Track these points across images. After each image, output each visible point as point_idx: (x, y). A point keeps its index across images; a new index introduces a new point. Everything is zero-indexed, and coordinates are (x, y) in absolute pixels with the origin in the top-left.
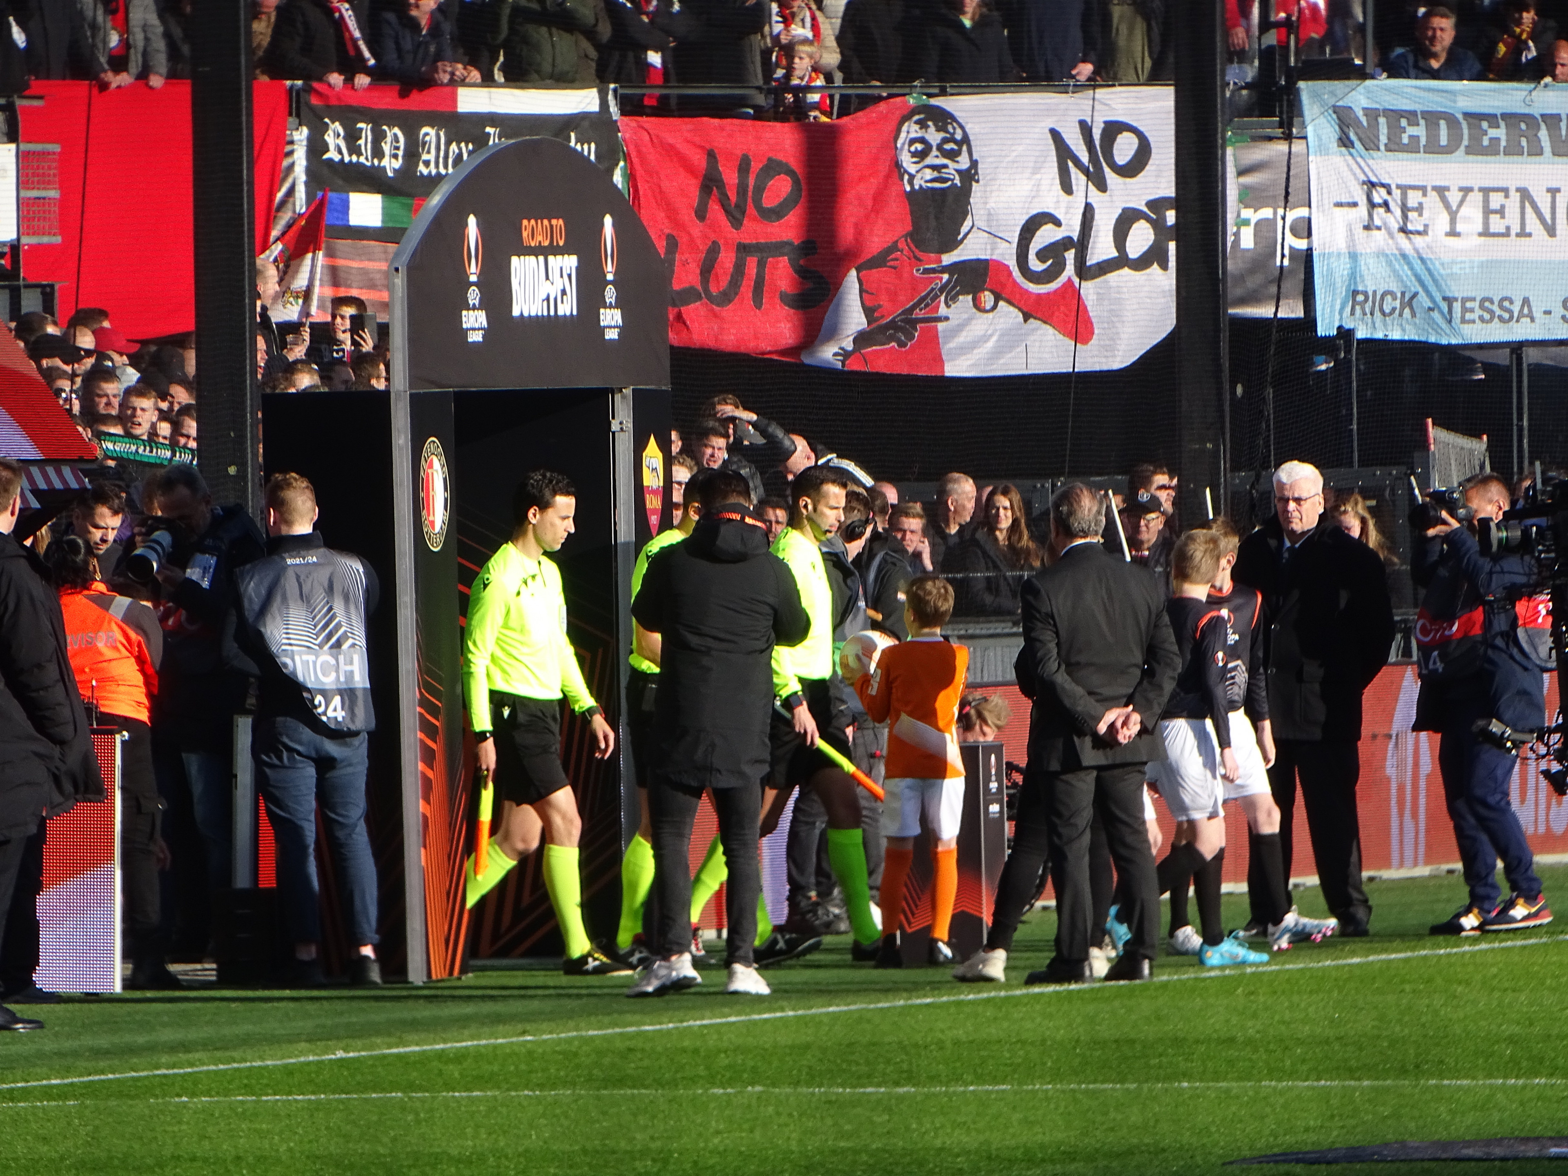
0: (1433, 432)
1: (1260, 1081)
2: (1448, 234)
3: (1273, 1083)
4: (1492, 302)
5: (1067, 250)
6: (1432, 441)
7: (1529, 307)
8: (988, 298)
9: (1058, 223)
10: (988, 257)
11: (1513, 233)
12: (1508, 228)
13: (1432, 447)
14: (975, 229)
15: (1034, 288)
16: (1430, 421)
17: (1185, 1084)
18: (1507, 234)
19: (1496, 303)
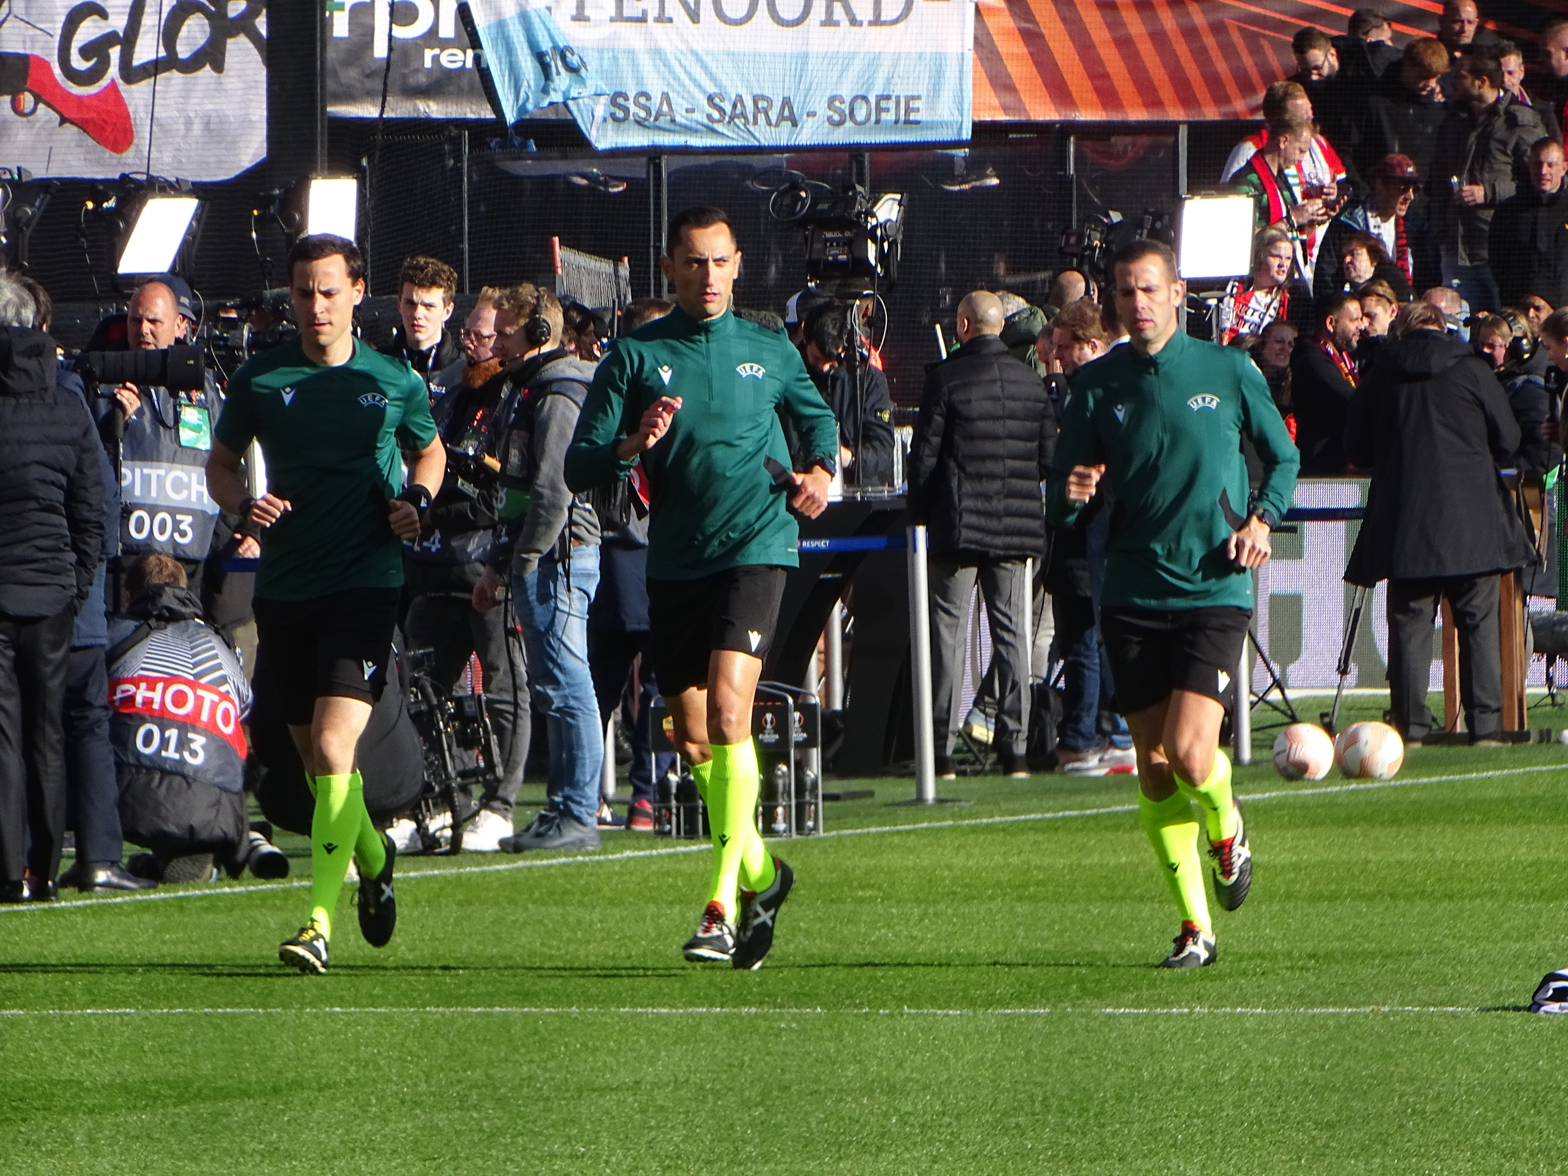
0: (561, 253)
1: (424, 1007)
2: (575, 19)
3: (441, 1009)
4: (626, 99)
5: (112, 45)
6: (559, 264)
7: (669, 105)
8: (27, 99)
9: (103, 14)
10: (28, 52)
11: (650, 18)
12: (645, 12)
13: (560, 271)
14: (11, 18)
15: (76, 90)
16: (556, 239)
17: (338, 1009)
18: (643, 19)
19: (631, 100)
